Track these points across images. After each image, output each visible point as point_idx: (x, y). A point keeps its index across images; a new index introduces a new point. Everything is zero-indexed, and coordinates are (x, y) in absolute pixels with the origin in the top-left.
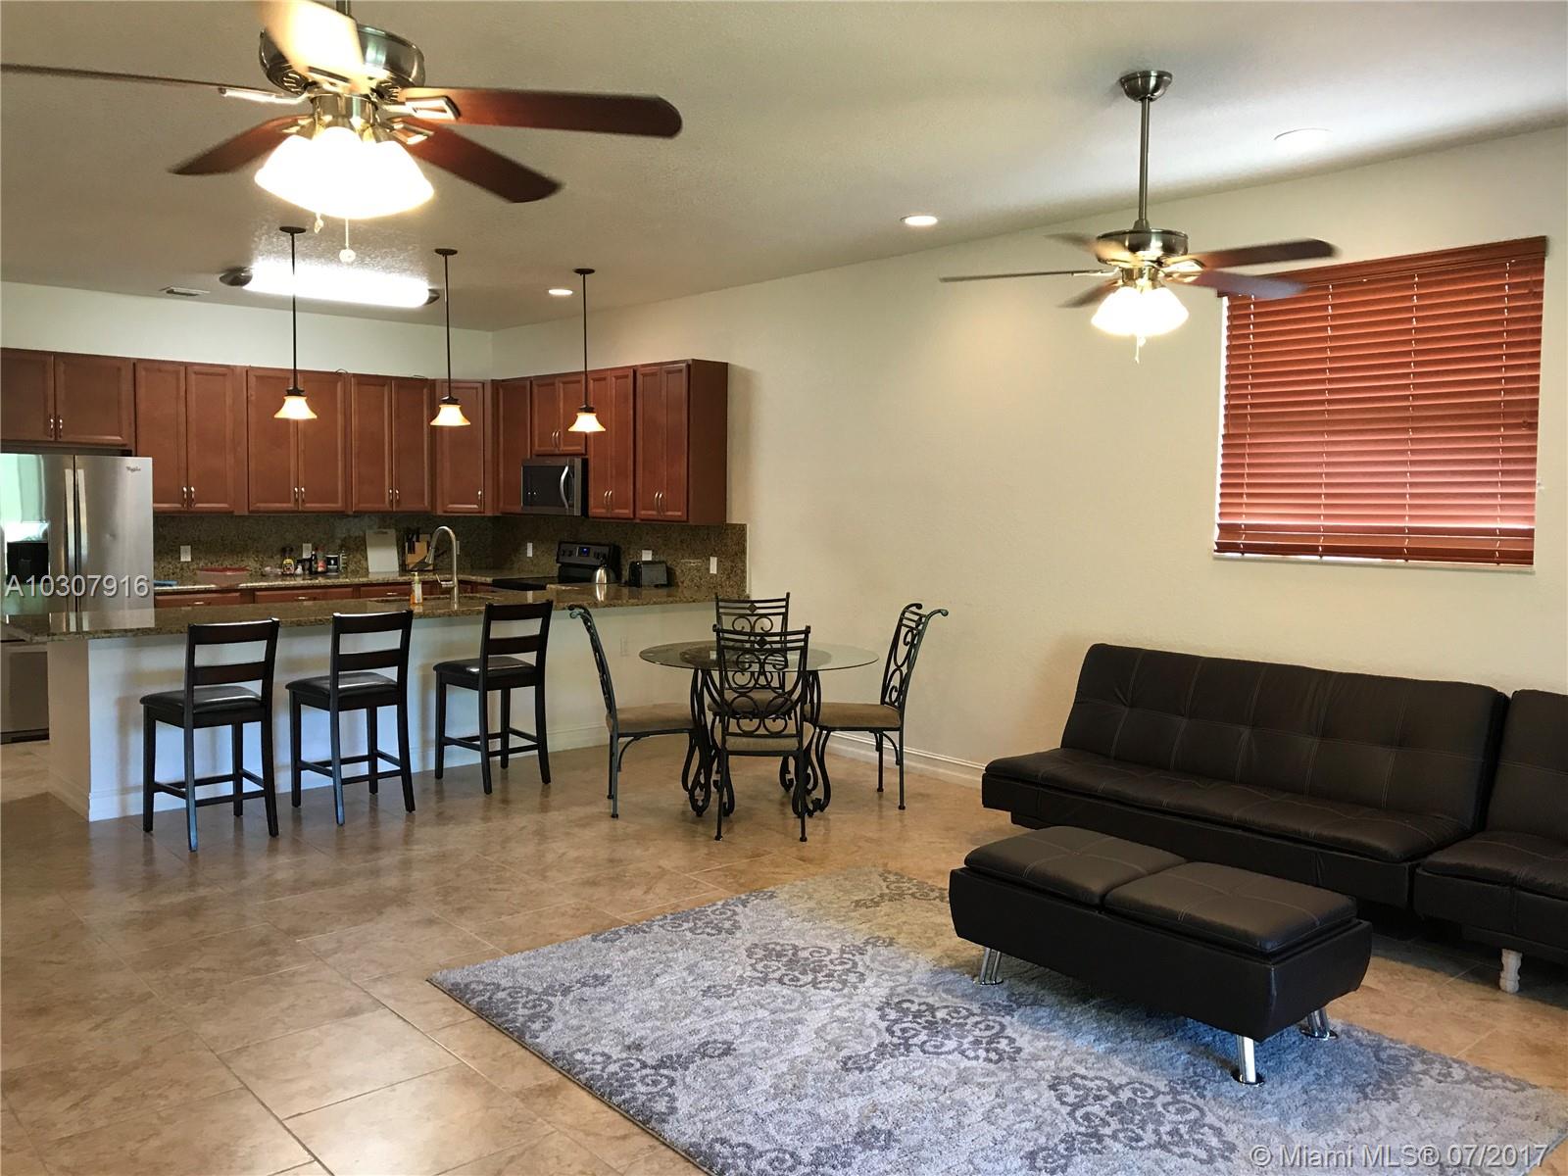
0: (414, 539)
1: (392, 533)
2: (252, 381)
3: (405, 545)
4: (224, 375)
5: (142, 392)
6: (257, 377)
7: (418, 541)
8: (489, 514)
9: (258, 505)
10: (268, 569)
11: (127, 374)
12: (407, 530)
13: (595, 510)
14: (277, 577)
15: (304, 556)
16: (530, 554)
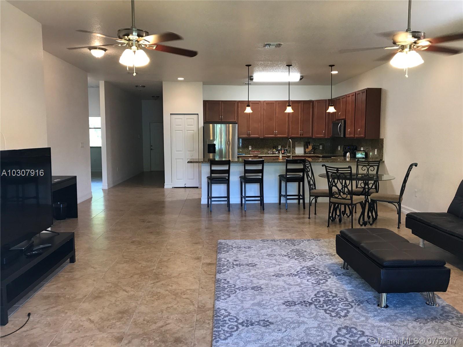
0: (308, 145)
1: (303, 143)
2: (265, 104)
3: (306, 146)
4: (258, 103)
5: (239, 109)
6: (266, 103)
7: (309, 145)
8: (326, 137)
9: (266, 136)
10: (269, 152)
11: (236, 105)
12: (306, 142)
13: (347, 136)
14: (271, 154)
15: (279, 149)
16: (339, 149)
